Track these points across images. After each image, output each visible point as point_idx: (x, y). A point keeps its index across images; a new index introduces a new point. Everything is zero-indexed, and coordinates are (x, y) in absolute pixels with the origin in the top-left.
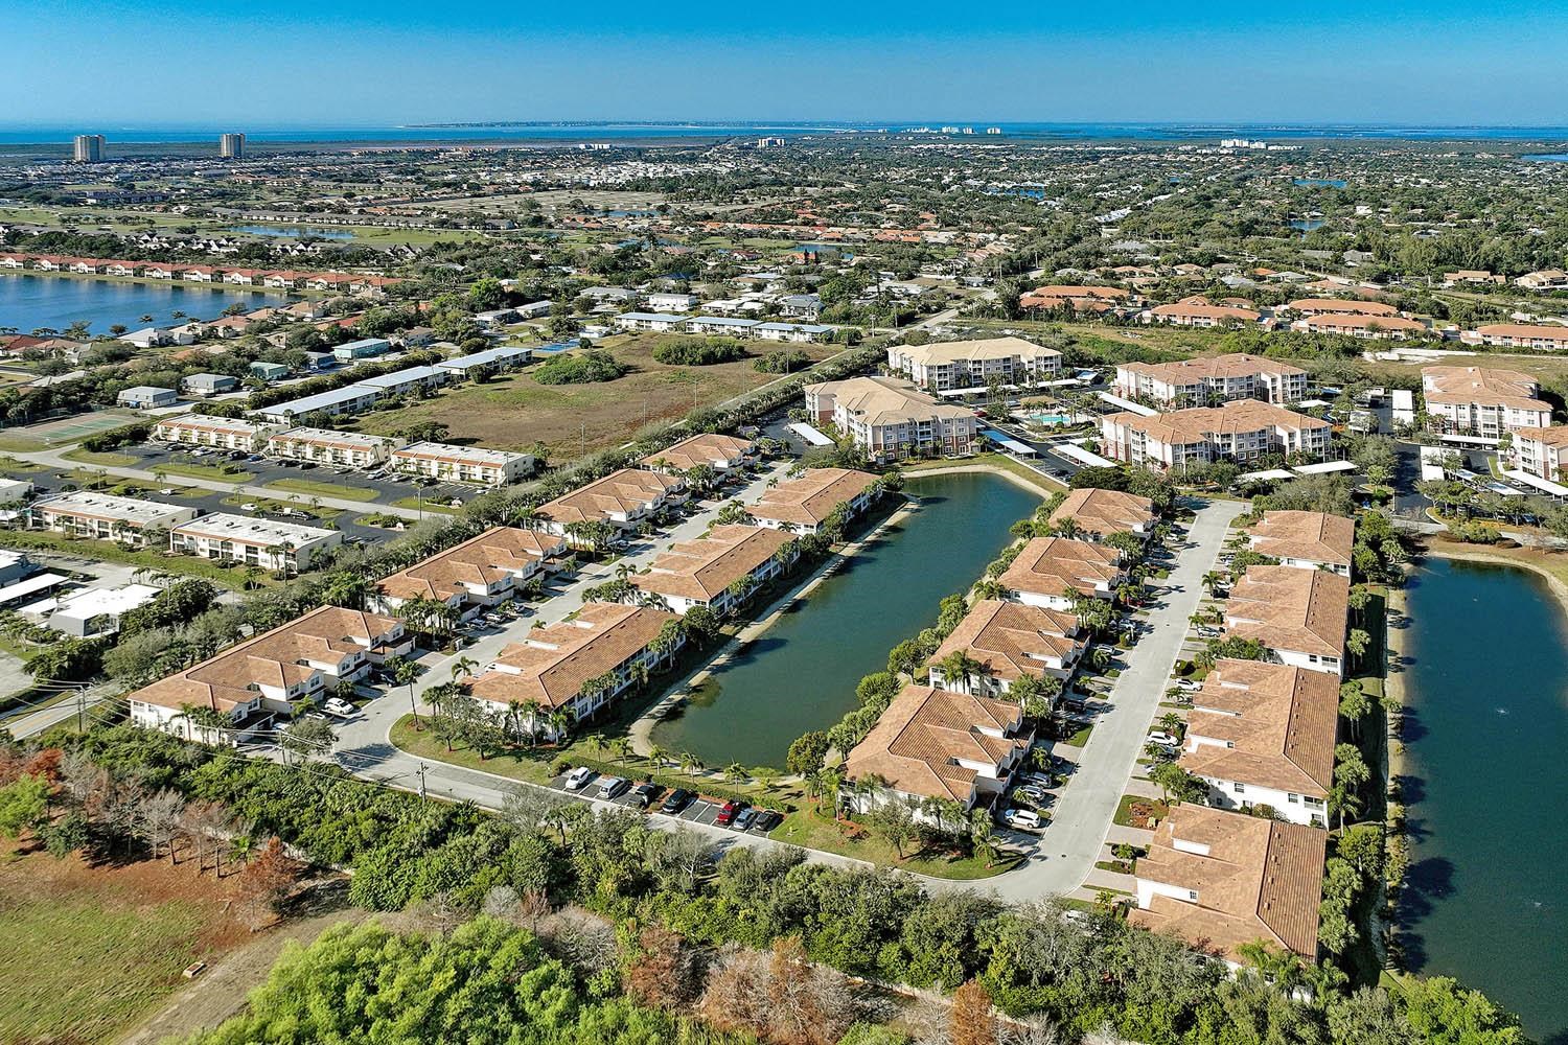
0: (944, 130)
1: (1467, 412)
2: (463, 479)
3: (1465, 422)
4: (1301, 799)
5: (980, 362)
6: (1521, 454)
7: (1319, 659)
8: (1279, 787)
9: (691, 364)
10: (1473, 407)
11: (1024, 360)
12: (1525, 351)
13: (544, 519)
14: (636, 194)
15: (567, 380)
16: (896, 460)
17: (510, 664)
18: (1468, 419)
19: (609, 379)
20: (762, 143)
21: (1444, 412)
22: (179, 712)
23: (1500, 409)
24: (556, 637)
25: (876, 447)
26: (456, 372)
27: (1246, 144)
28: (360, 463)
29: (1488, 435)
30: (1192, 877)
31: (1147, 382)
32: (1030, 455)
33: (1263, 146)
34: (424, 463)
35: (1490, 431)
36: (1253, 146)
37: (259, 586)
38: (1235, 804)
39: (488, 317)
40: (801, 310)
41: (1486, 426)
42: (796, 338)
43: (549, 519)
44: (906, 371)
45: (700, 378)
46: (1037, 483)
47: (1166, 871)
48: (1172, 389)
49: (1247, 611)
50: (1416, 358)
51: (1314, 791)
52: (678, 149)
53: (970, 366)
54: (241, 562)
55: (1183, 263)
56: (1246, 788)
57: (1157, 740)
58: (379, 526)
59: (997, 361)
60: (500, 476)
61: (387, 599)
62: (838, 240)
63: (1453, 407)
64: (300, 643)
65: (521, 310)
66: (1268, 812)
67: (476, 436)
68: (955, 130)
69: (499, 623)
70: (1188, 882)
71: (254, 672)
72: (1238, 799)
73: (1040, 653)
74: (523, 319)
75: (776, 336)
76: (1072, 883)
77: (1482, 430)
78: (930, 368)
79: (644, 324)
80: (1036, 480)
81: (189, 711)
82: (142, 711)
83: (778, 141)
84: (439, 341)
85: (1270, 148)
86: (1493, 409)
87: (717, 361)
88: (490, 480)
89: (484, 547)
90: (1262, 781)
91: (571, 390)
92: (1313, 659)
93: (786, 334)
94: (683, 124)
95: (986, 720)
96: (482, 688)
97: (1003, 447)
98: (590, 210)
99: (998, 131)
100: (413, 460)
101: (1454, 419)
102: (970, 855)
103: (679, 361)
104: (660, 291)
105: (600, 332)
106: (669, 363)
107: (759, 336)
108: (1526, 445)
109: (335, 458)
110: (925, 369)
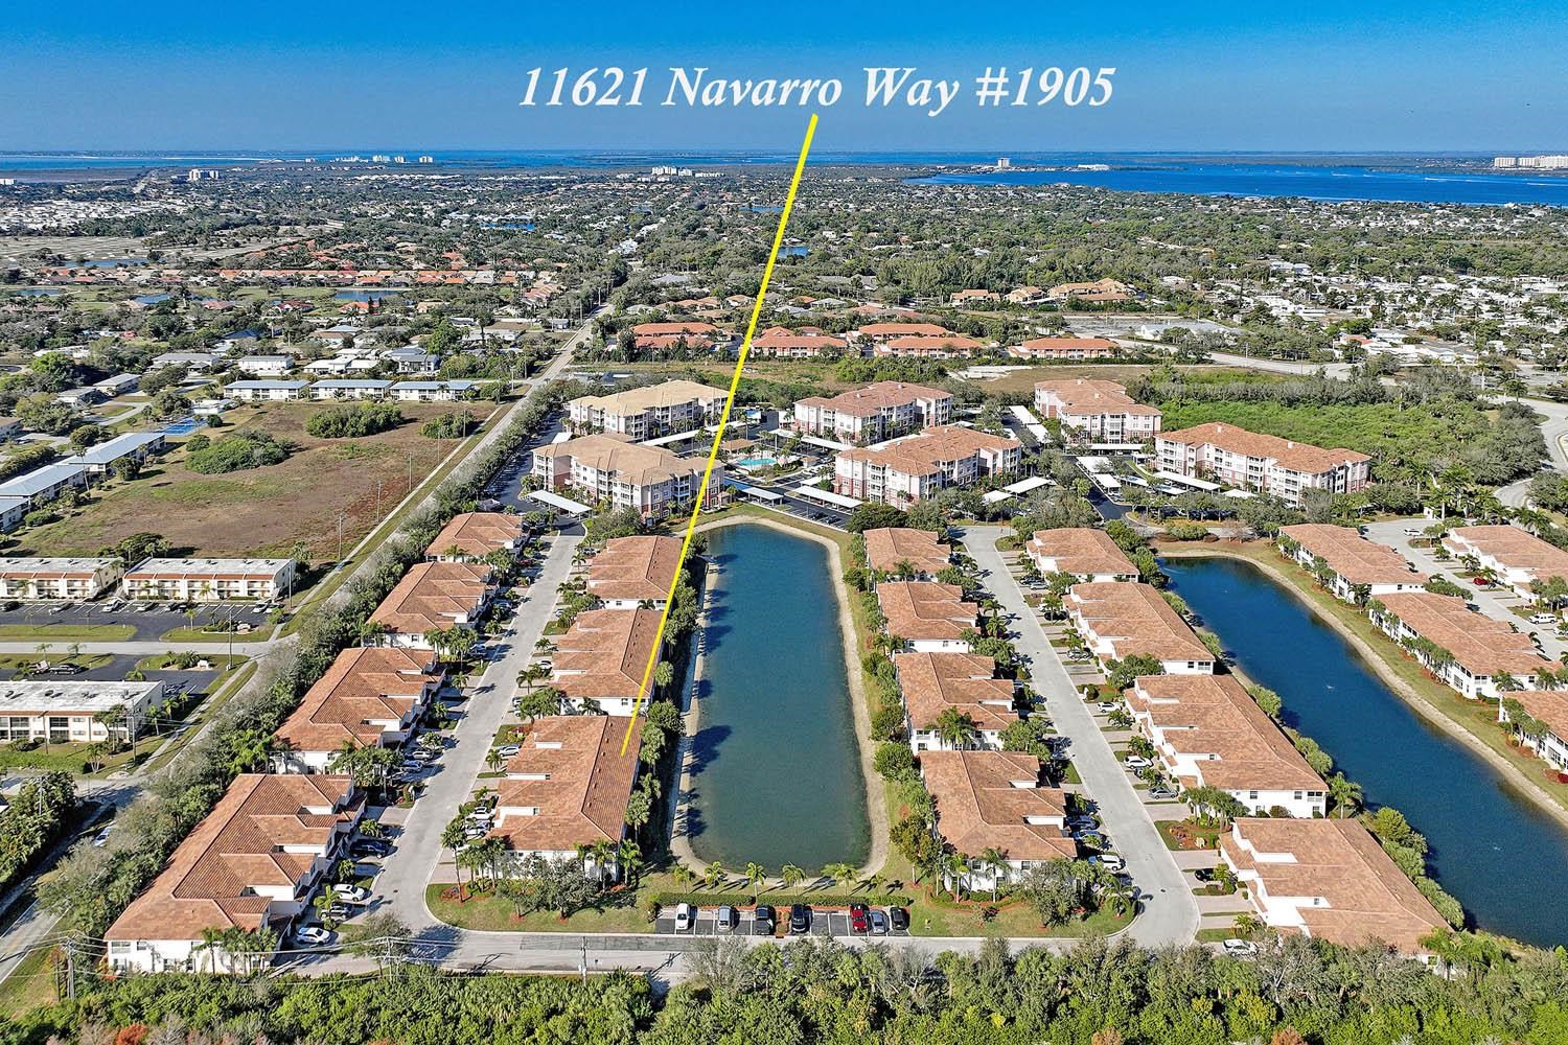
0: (375, 159)
1: (1098, 422)
2: (222, 598)
3: (1096, 432)
4: (1305, 795)
5: (667, 408)
6: (1163, 456)
7: (1196, 665)
8: (1286, 788)
9: (353, 435)
10: (1103, 417)
11: (702, 403)
12: (1065, 362)
13: (386, 632)
14: (97, 239)
15: (234, 466)
16: (662, 521)
17: (519, 804)
18: (1099, 428)
19: (278, 461)
20: (194, 175)
21: (1082, 423)
22: (203, 942)
23: (1124, 417)
24: (541, 765)
25: (644, 508)
26: (94, 469)
27: (674, 171)
28: (77, 594)
29: (1113, 442)
30: (1313, 886)
31: (830, 416)
32: (777, 501)
33: (690, 173)
34: (168, 585)
35: (1115, 437)
36: (681, 174)
37: (101, 766)
38: (1249, 810)
39: (70, 397)
40: (416, 366)
41: (1112, 433)
42: (438, 397)
43: (393, 632)
44: (597, 424)
45: (376, 452)
46: (802, 529)
47: (1290, 885)
48: (859, 422)
49: (1113, 628)
50: (992, 375)
51: (1315, 785)
52: (100, 184)
53: (658, 413)
54: (43, 741)
55: (732, 294)
56: (1260, 794)
57: (1136, 764)
58: (174, 668)
59: (682, 406)
60: (271, 589)
61: (298, 755)
62: (378, 285)
63: (1089, 418)
64: (263, 826)
65: (103, 386)
66: (1278, 812)
67: (187, 543)
68: (387, 159)
69: (429, 760)
70: (1311, 891)
71: (239, 873)
72: (1251, 805)
73: (993, 698)
74: (109, 398)
75: (415, 396)
76: (1191, 914)
77: (1108, 437)
78: (627, 418)
79: (261, 393)
80: (799, 525)
81: (211, 937)
82: (128, 951)
83: (212, 173)
84: (28, 432)
85: (697, 175)
86: (1118, 417)
87: (380, 430)
88: (256, 595)
89: (363, 675)
90: (1272, 785)
91: (247, 477)
92: (1191, 665)
93: (427, 394)
94: (75, 153)
95: (1019, 773)
96: (522, 838)
97: (746, 495)
98: (60, 261)
99: (431, 160)
100: (154, 582)
101: (1088, 429)
102: (1095, 909)
103: (339, 433)
104: (245, 353)
105: (217, 406)
106: (328, 436)
107: (396, 398)
108: (1169, 447)
109: (40, 591)
110: (622, 420)
